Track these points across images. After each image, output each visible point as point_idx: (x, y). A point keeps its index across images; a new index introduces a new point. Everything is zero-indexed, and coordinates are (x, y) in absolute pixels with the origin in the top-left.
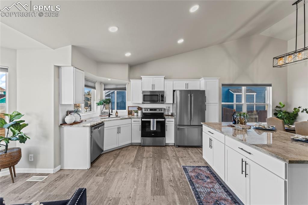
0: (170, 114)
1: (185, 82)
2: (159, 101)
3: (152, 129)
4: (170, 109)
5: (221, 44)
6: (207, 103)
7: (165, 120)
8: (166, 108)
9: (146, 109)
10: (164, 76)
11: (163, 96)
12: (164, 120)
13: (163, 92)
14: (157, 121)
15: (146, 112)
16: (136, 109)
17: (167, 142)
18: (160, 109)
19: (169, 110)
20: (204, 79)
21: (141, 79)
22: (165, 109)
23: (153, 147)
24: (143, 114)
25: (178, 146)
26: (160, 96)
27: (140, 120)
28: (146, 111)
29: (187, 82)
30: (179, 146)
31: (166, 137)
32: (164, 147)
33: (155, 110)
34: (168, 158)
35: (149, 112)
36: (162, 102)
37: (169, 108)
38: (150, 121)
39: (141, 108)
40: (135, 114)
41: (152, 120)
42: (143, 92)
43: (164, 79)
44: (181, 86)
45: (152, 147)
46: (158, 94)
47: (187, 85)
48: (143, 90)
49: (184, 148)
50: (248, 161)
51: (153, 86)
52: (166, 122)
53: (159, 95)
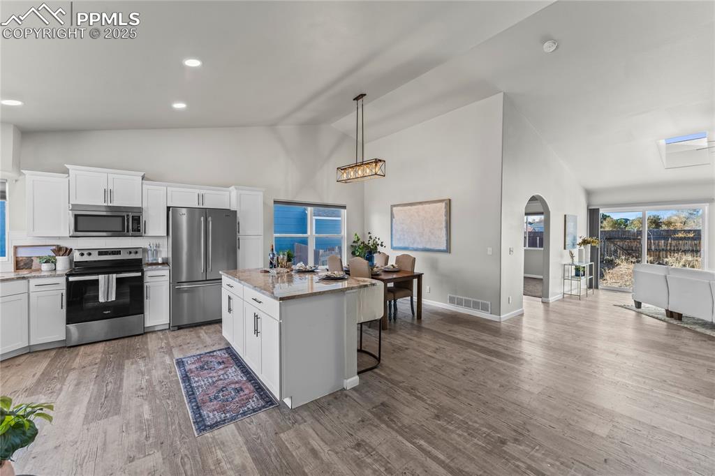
0: (160, 261)
1: (198, 191)
2: (128, 231)
3: (102, 299)
4: (161, 249)
5: (272, 126)
6: (241, 235)
7: (143, 274)
8: (148, 247)
9: (85, 253)
10: (142, 174)
11: (137, 220)
12: (139, 274)
13: (140, 210)
14: (117, 279)
15: (86, 258)
16: (48, 253)
17: (148, 324)
18: (133, 251)
19: (156, 252)
20: (236, 189)
21: (66, 172)
22: (145, 250)
23: (108, 343)
24: (76, 266)
25: (176, 328)
26: (128, 219)
27: (63, 281)
28: (86, 255)
29: (202, 192)
30: (180, 328)
31: (147, 313)
32: (141, 337)
33: (117, 252)
34: (145, 354)
35: (95, 257)
36: (137, 233)
37: (159, 247)
38: (97, 280)
39: (67, 249)
40: (45, 267)
41: (101, 278)
42: (74, 207)
43: (142, 179)
44: (186, 198)
45: (104, 343)
46: (125, 214)
47: (201, 197)
48: (72, 202)
49: (191, 329)
50: (260, 314)
51: (108, 193)
52: (147, 279)
53: (128, 216)
